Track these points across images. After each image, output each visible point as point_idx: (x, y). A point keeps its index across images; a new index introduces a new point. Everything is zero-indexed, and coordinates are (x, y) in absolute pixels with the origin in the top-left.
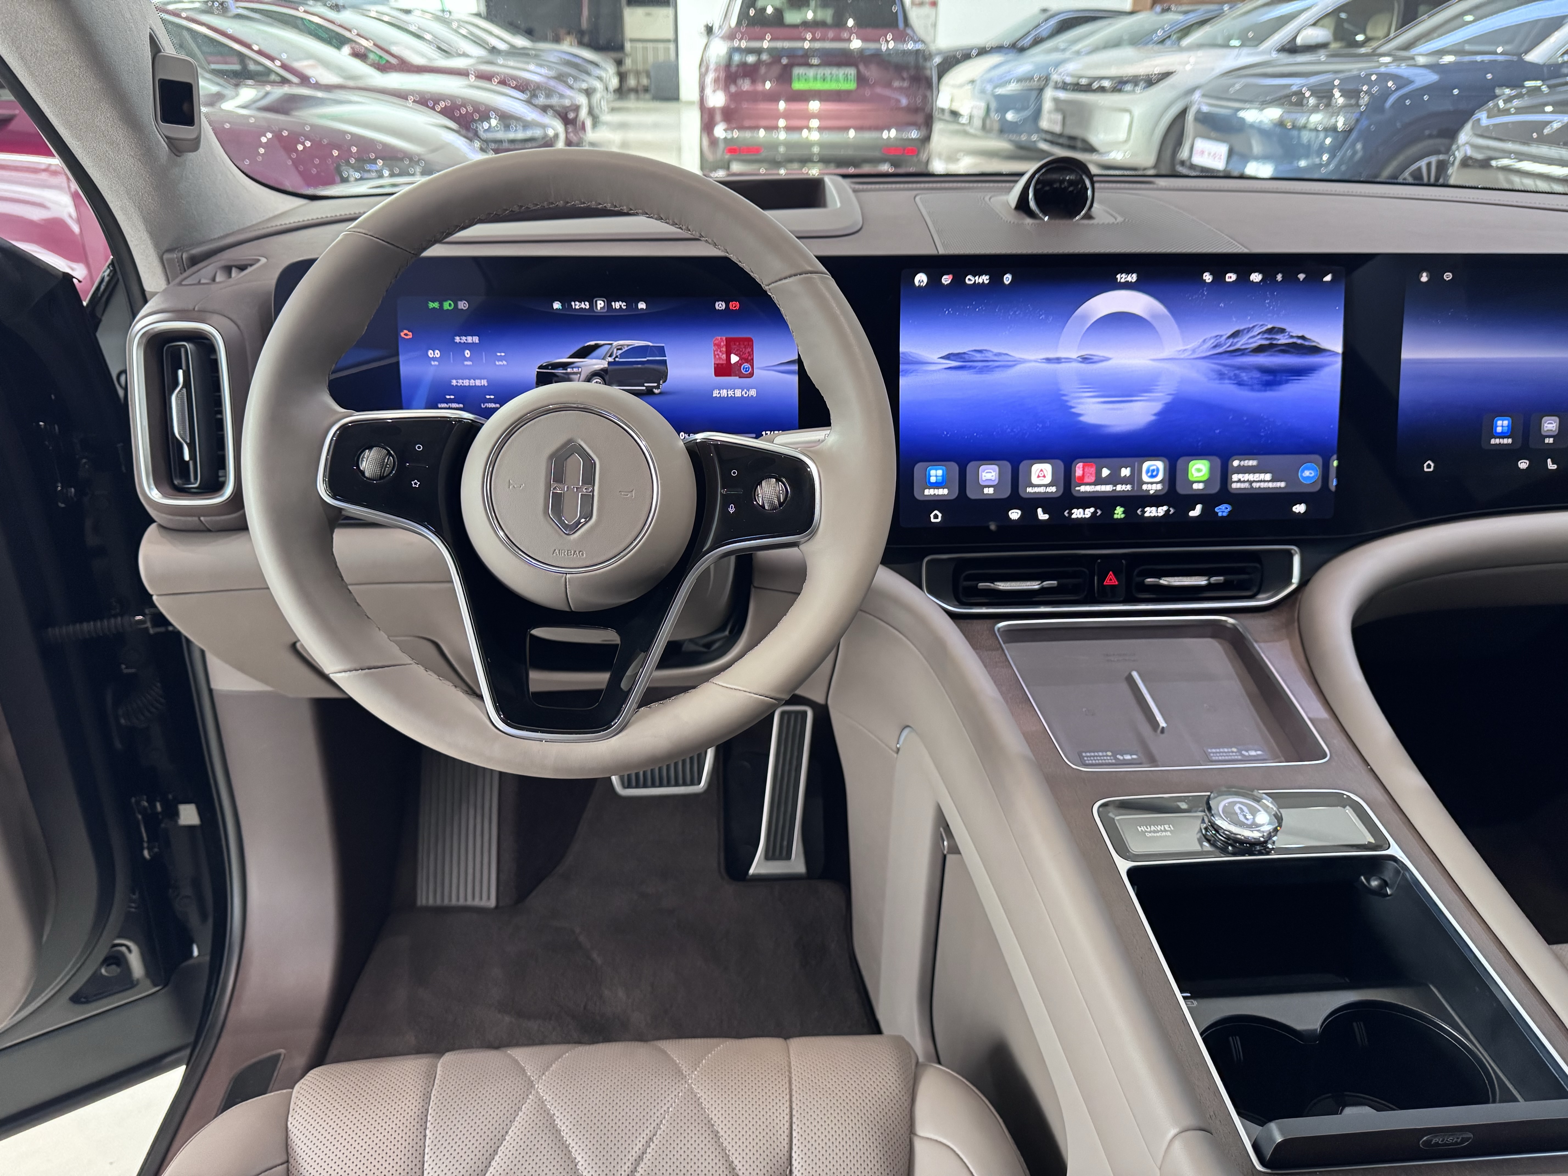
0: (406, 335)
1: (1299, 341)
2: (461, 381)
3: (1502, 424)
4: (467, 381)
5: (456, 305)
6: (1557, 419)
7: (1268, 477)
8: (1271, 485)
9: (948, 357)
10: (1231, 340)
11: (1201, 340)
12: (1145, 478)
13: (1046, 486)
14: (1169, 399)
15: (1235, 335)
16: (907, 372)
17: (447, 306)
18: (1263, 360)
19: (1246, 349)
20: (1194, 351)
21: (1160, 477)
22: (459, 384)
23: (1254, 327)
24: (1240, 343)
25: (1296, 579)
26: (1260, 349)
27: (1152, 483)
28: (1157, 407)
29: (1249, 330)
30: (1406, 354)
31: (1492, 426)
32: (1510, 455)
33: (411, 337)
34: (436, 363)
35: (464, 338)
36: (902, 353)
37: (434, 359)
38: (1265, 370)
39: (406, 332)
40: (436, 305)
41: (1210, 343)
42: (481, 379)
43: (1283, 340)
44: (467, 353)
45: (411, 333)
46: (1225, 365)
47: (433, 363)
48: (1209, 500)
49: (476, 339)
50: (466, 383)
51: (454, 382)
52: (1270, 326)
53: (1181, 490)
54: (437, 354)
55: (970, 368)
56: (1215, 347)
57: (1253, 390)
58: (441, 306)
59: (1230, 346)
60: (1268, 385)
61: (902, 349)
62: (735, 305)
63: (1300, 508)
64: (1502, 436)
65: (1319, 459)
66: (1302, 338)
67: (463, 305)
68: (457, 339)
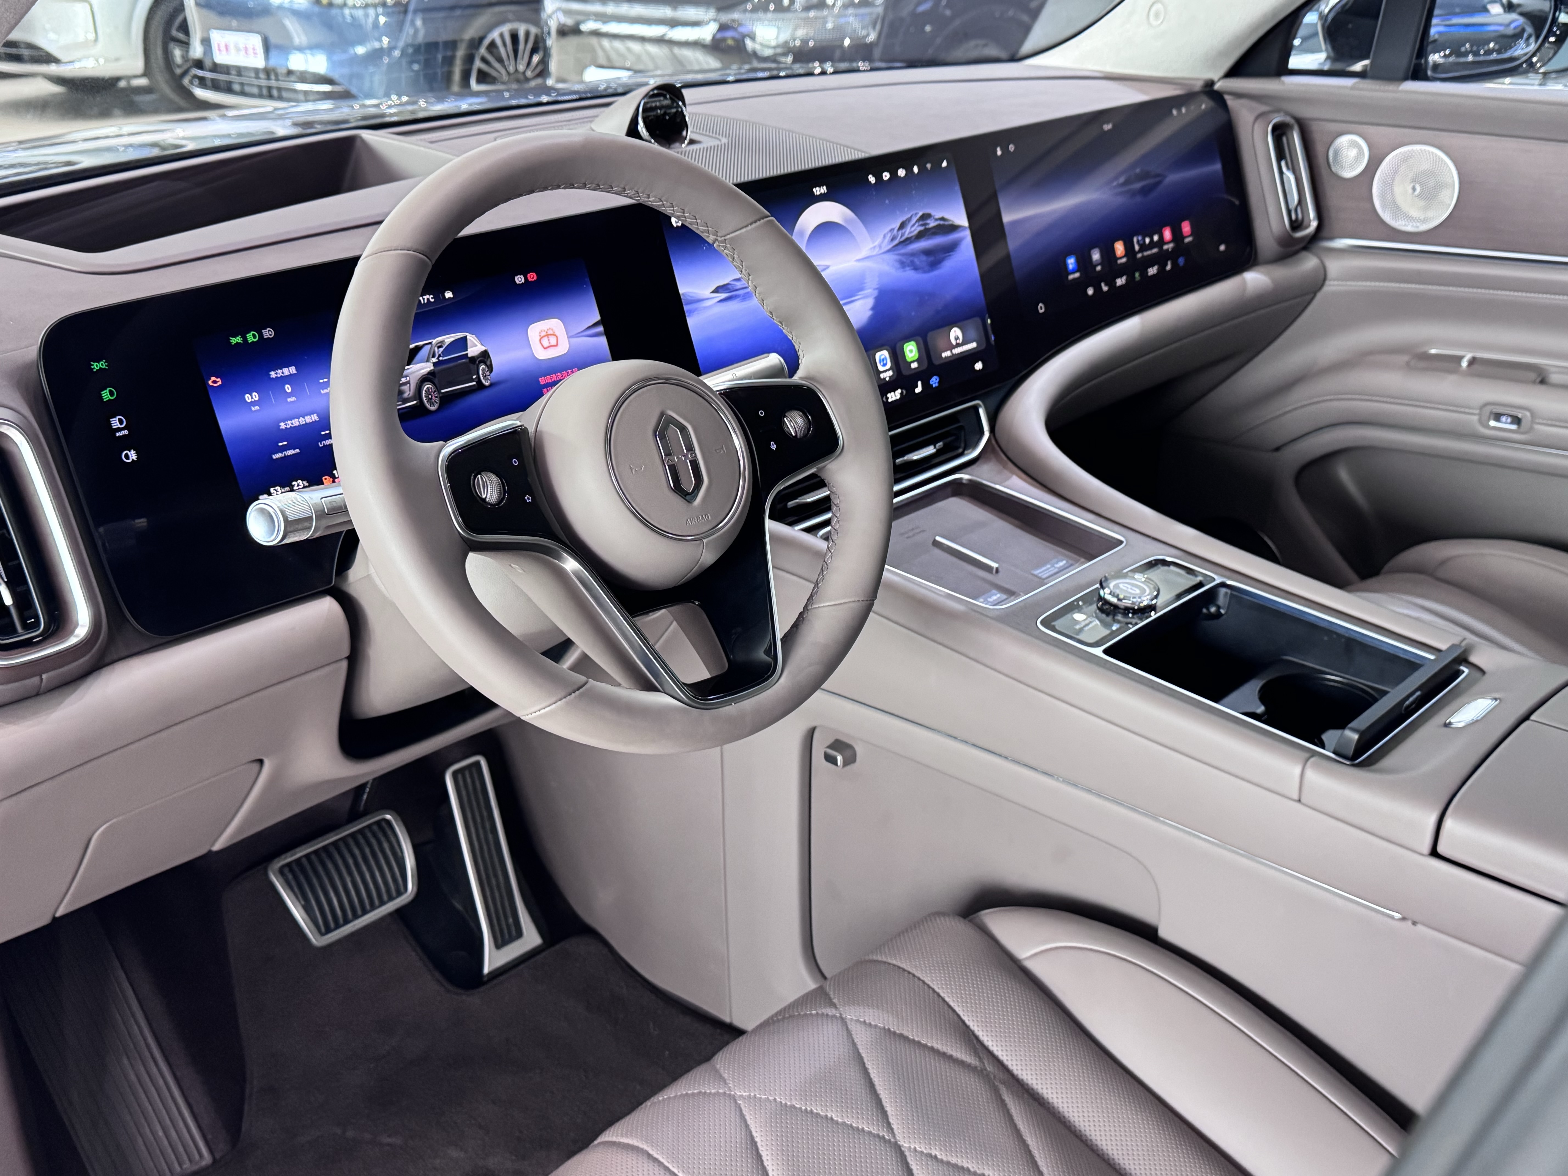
0: (215, 382)
1: (942, 222)
2: (289, 422)
3: (1071, 262)
4: (296, 420)
5: (261, 335)
6: (1098, 249)
8: (963, 348)
9: (717, 290)
10: (900, 232)
11: (882, 236)
12: (881, 368)
14: (876, 293)
15: (902, 226)
16: (690, 312)
17: (251, 337)
18: (924, 244)
19: (911, 237)
20: (880, 247)
21: (889, 366)
22: (288, 427)
23: (911, 216)
24: (907, 233)
25: (986, 429)
26: (920, 236)
27: (886, 371)
28: (870, 302)
29: (909, 220)
30: (1007, 218)
31: (1065, 265)
32: (1081, 285)
33: (220, 383)
34: (257, 408)
35: (279, 371)
36: (683, 294)
37: (254, 403)
38: (927, 252)
39: (213, 378)
40: (238, 340)
41: (888, 238)
42: (310, 414)
43: (932, 224)
44: (288, 388)
45: (219, 380)
46: (903, 255)
47: (253, 409)
48: (923, 375)
49: (293, 370)
50: (296, 422)
51: (283, 426)
52: (921, 214)
53: (905, 372)
54: (256, 396)
55: (736, 297)
56: (892, 240)
57: (925, 272)
58: (245, 339)
59: (901, 237)
60: (934, 265)
61: (681, 291)
62: (532, 277)
63: (979, 366)
64: (1073, 272)
65: (978, 320)
66: (943, 219)
67: (268, 333)
68: (273, 374)
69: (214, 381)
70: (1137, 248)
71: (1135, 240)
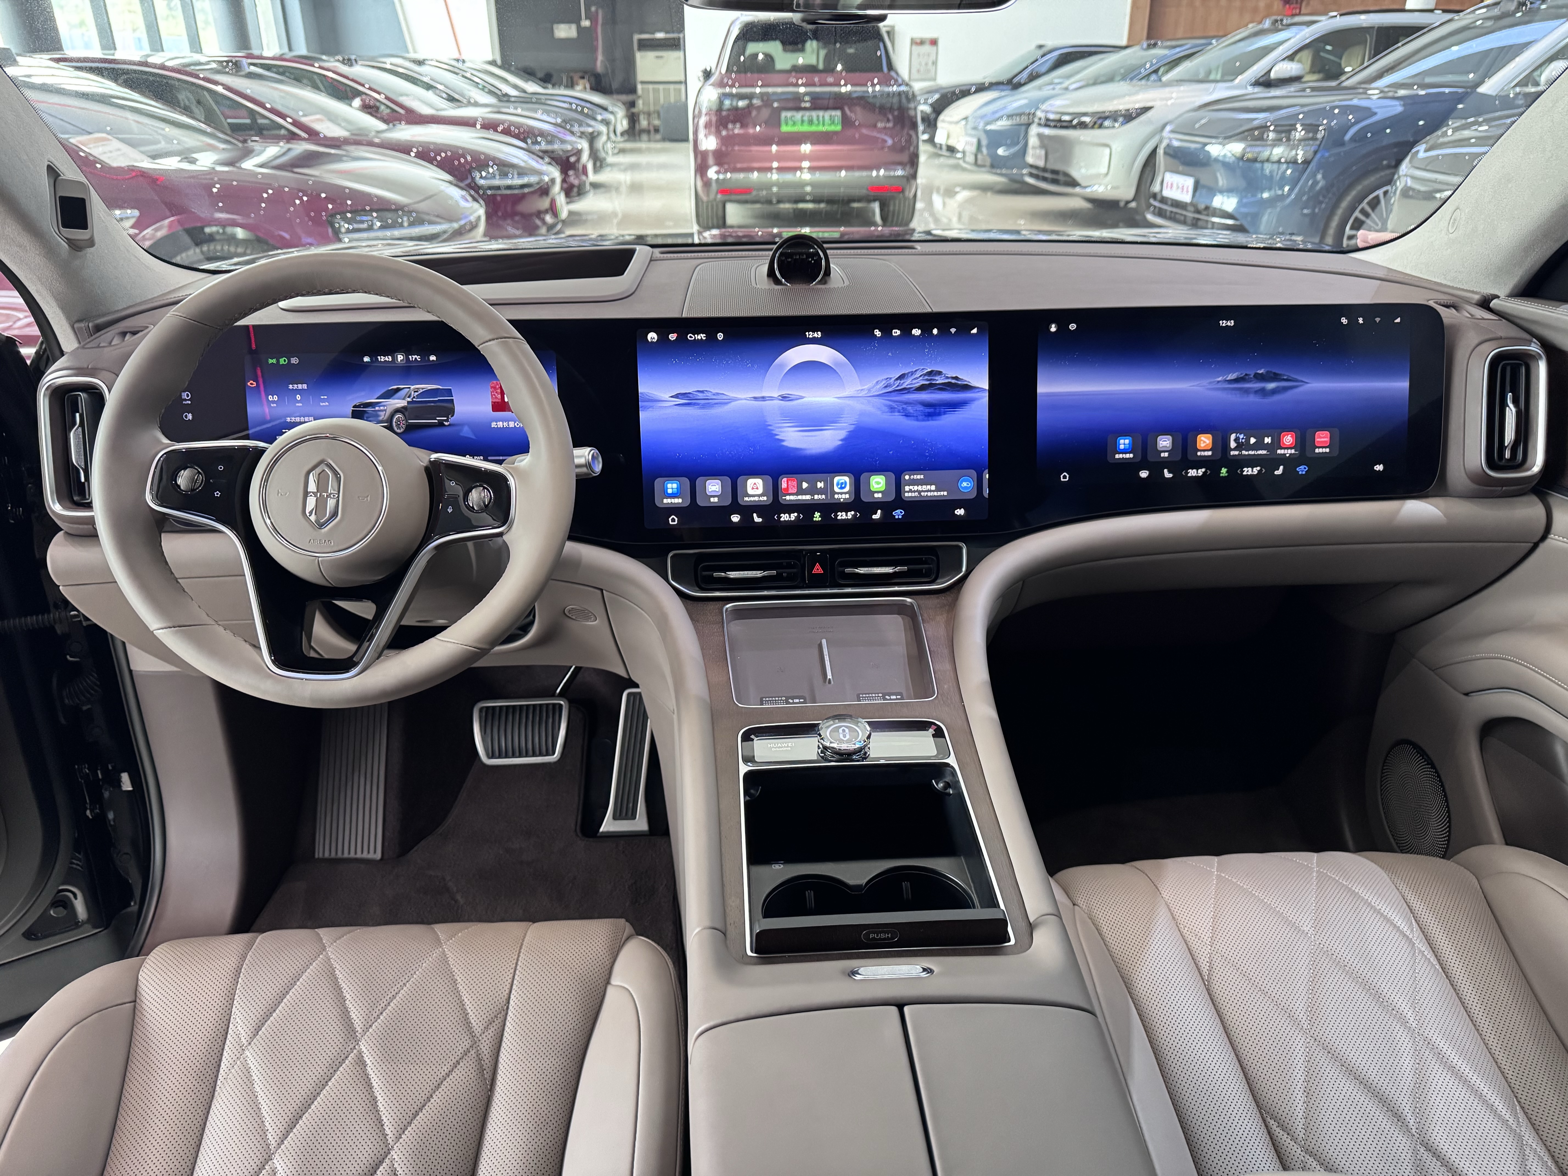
1: (953, 381)
2: (293, 418)
3: (1124, 442)
4: (298, 418)
5: (289, 361)
6: (1170, 437)
7: (933, 487)
8: (936, 494)
9: (676, 396)
10: (897, 382)
11: (875, 382)
12: (836, 489)
13: (759, 496)
14: (852, 428)
15: (901, 377)
16: (646, 408)
17: (282, 361)
18: (925, 396)
19: (912, 388)
20: (869, 390)
21: (847, 489)
22: (292, 421)
23: (916, 371)
24: (907, 383)
25: (964, 569)
26: (922, 388)
27: (842, 493)
28: (843, 434)
29: (912, 373)
30: (1042, 389)
31: (1116, 444)
32: (1132, 467)
33: (255, 385)
34: (275, 405)
35: (296, 386)
36: (641, 393)
37: (273, 402)
39: (251, 382)
40: (274, 361)
41: (881, 385)
42: (309, 416)
43: (940, 380)
44: (298, 397)
45: (255, 383)
47: (272, 405)
48: (887, 507)
49: (305, 386)
50: (297, 420)
51: (288, 420)
52: (929, 370)
53: (865, 498)
54: (276, 398)
55: (695, 404)
56: (886, 387)
57: (918, 420)
58: (278, 361)
59: (898, 386)
60: (930, 416)
61: (640, 390)
63: (960, 512)
64: (1124, 452)
65: (973, 473)
66: (956, 378)
67: (294, 361)
68: (291, 387)
69: (251, 384)
70: (1233, 445)
71: (1233, 436)
